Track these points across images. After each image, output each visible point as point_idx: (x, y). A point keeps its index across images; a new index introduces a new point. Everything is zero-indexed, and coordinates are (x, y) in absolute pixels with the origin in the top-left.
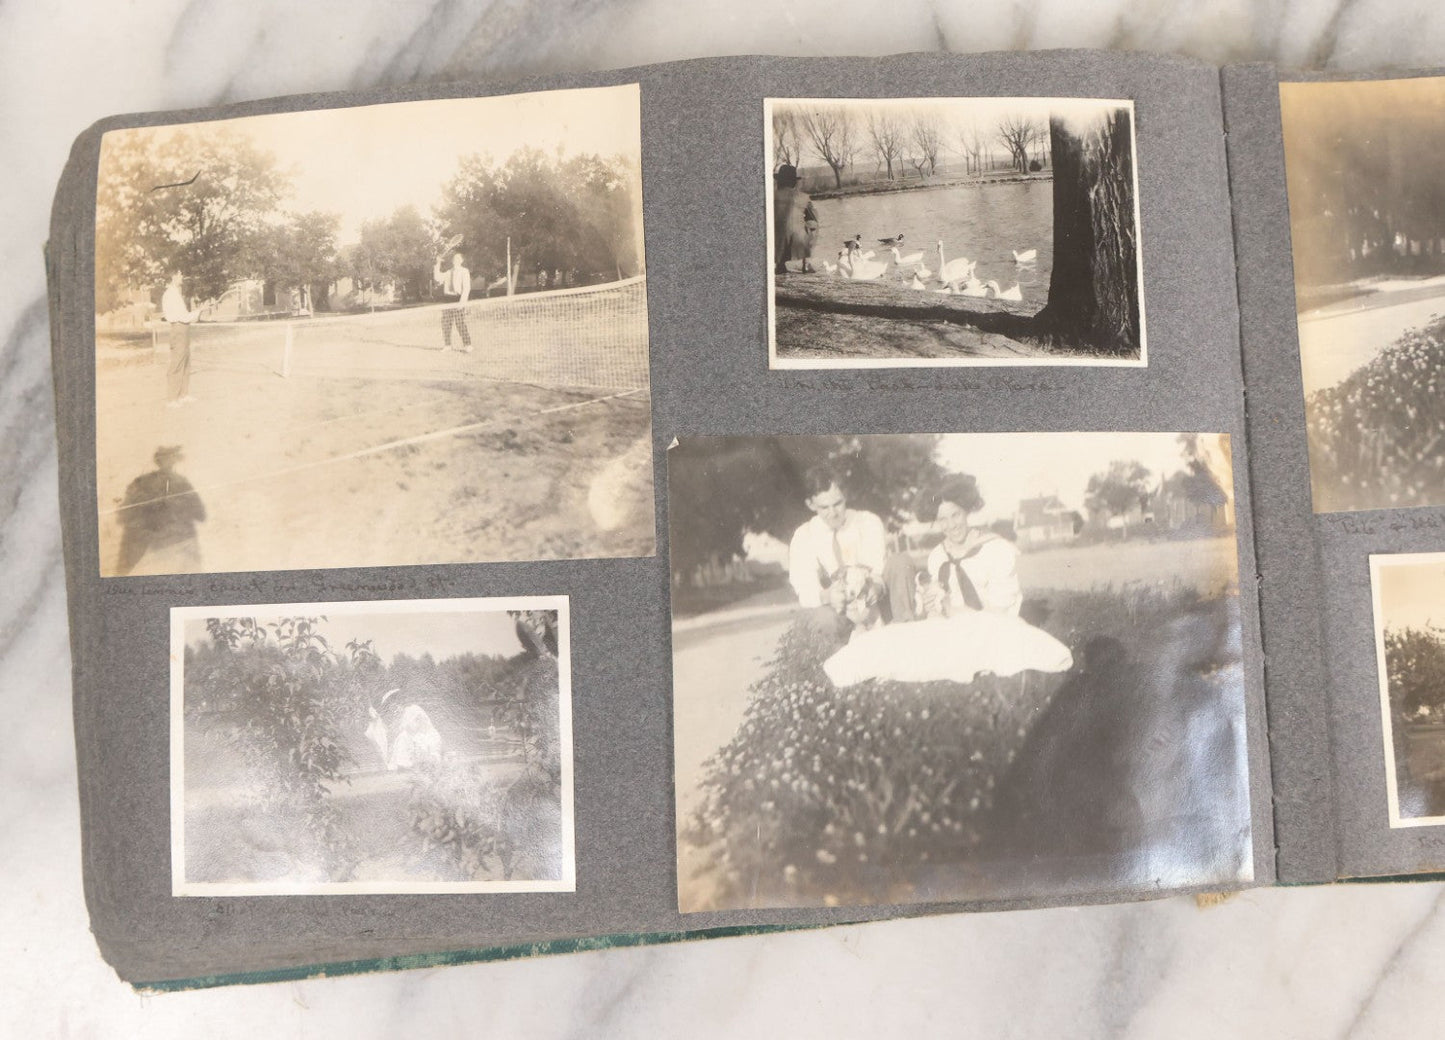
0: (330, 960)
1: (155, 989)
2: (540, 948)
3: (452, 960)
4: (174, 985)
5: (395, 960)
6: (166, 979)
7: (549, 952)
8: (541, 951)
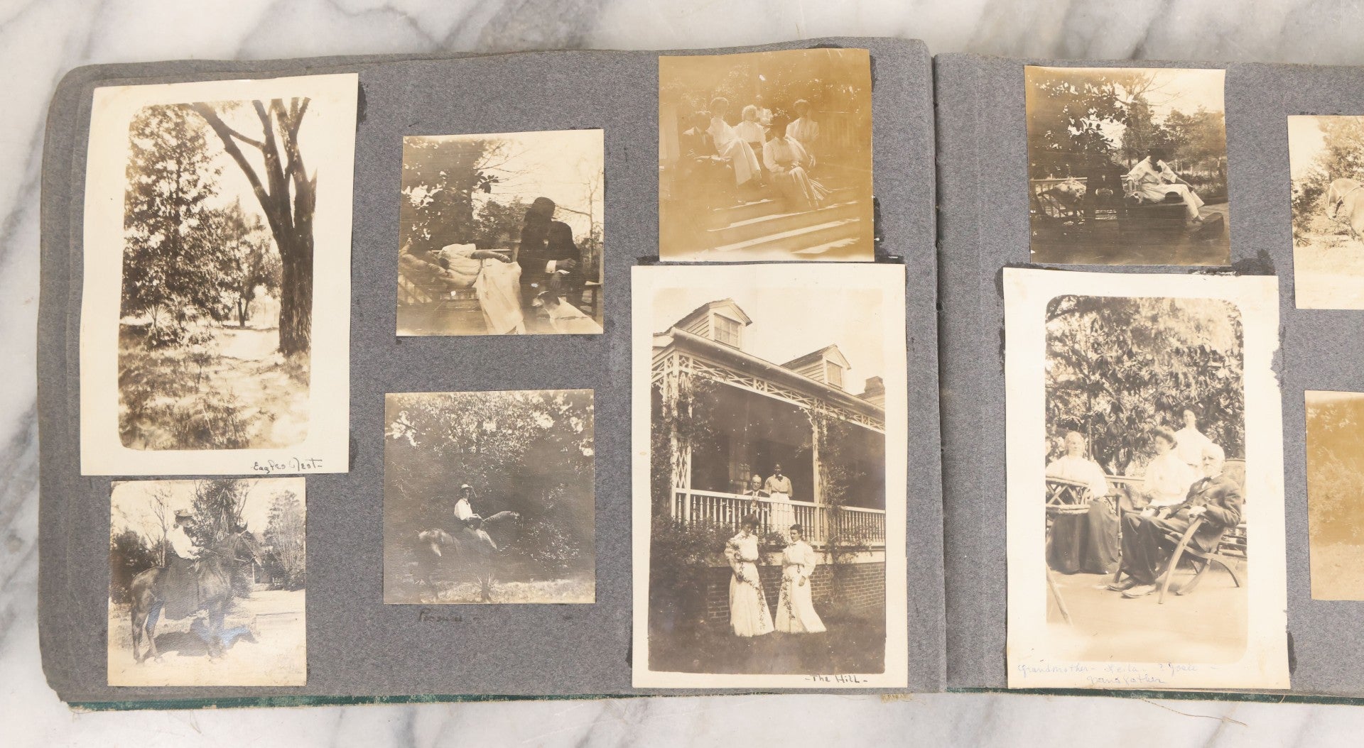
2: (381, 698)
3: (313, 702)
5: (270, 699)
7: (387, 702)
8: (382, 700)
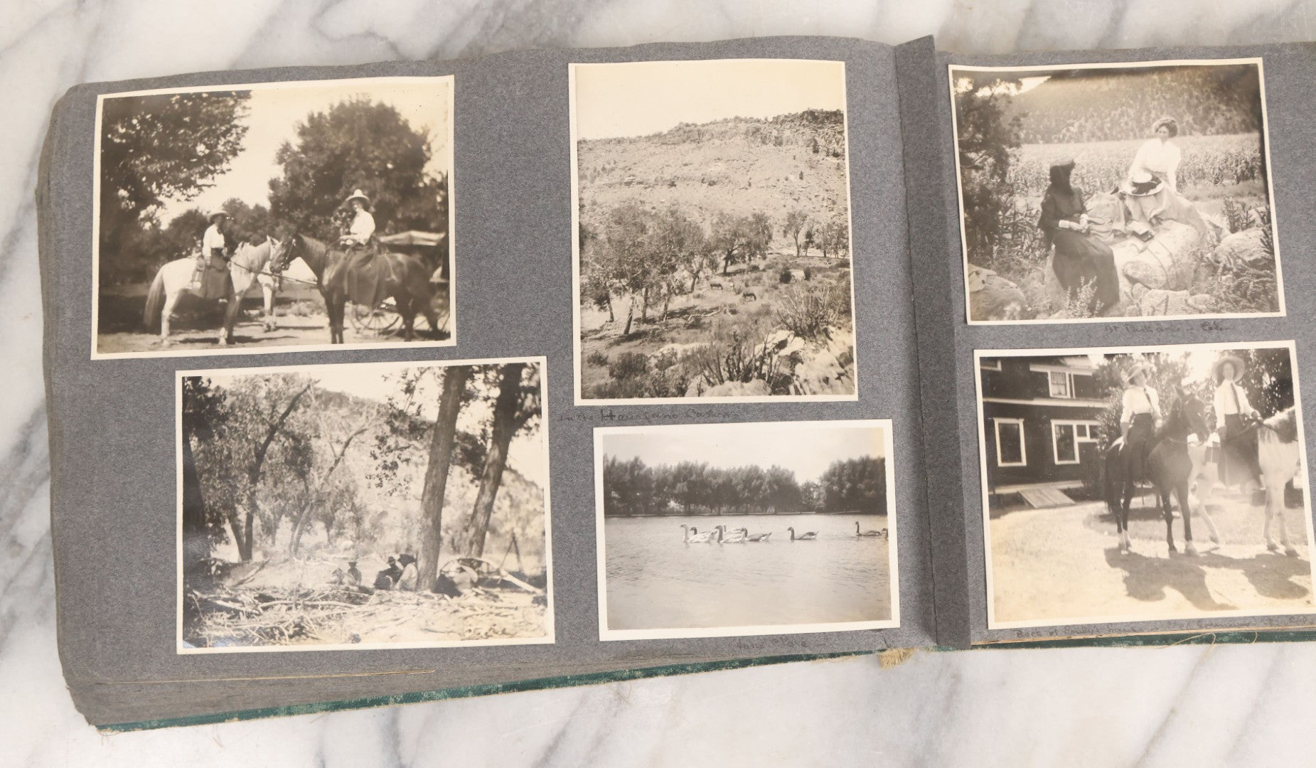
0: (242, 708)
1: (114, 730)
4: (128, 727)
6: (122, 722)
8: (396, 701)
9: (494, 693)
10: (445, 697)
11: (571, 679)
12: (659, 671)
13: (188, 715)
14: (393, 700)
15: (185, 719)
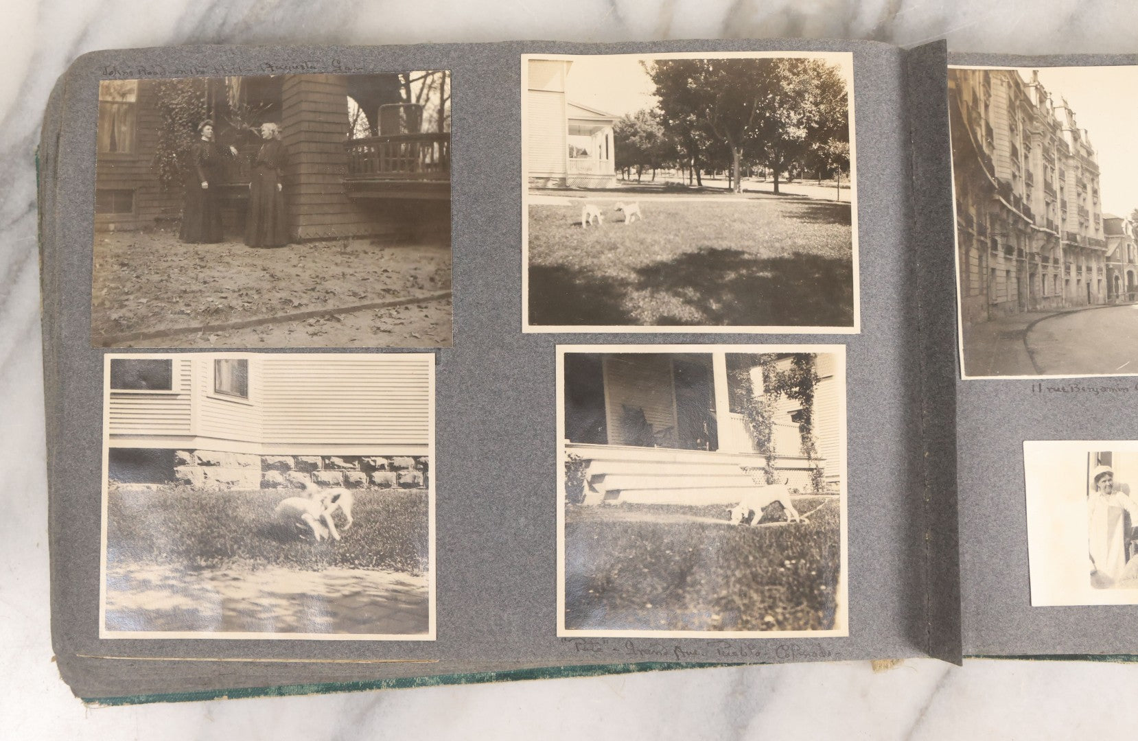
0: (231, 686)
1: (102, 703)
4: (116, 701)
6: (110, 696)
9: (488, 681)
10: (438, 683)
11: (564, 670)
12: (654, 666)
13: (177, 692)
14: (385, 684)
15: (173, 694)
